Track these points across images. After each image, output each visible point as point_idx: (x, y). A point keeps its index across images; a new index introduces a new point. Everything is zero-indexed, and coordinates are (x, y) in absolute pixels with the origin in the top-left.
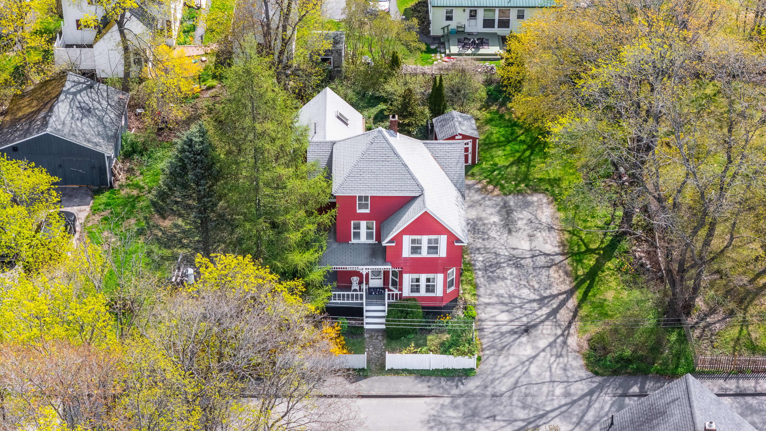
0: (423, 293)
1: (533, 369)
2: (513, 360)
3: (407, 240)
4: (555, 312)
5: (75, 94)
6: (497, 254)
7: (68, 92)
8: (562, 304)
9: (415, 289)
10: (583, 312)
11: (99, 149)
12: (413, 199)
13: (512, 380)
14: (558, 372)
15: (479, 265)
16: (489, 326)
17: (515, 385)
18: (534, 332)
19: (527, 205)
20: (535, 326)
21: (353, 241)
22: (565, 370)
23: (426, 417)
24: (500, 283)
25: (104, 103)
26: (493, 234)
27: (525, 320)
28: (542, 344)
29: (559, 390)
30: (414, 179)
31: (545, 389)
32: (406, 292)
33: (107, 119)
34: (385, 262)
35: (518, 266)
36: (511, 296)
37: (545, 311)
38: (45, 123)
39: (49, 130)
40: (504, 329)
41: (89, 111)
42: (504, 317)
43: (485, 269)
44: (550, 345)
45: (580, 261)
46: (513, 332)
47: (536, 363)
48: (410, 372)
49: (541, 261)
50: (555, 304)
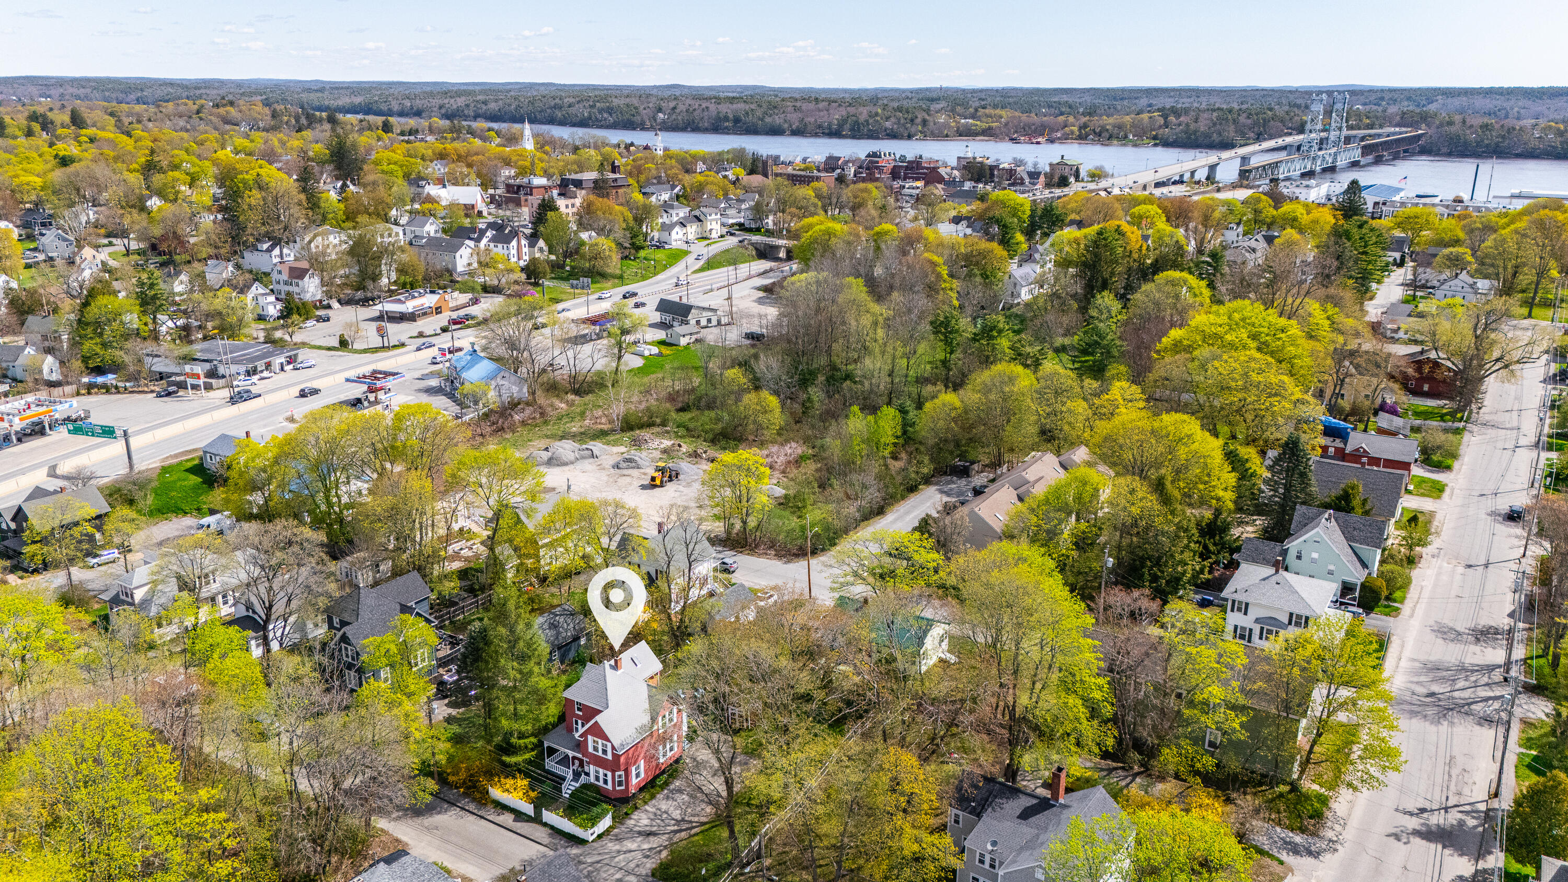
0: (601, 784)
2: (617, 847)
3: (589, 739)
4: (680, 831)
6: (690, 785)
8: (690, 828)
9: (597, 778)
10: (694, 838)
12: (598, 713)
13: (600, 858)
14: (632, 865)
15: (672, 787)
16: (633, 823)
17: (598, 862)
18: (650, 838)
20: (656, 834)
21: (575, 734)
22: (638, 866)
23: (527, 858)
24: (669, 802)
27: (654, 829)
28: (647, 846)
29: (618, 875)
30: (606, 699)
31: (611, 871)
32: (592, 779)
34: (580, 751)
35: (693, 796)
36: (666, 812)
37: (676, 828)
40: (637, 828)
42: (646, 822)
43: (672, 791)
44: (650, 848)
46: (639, 832)
47: (628, 855)
48: (552, 828)
50: (685, 826)
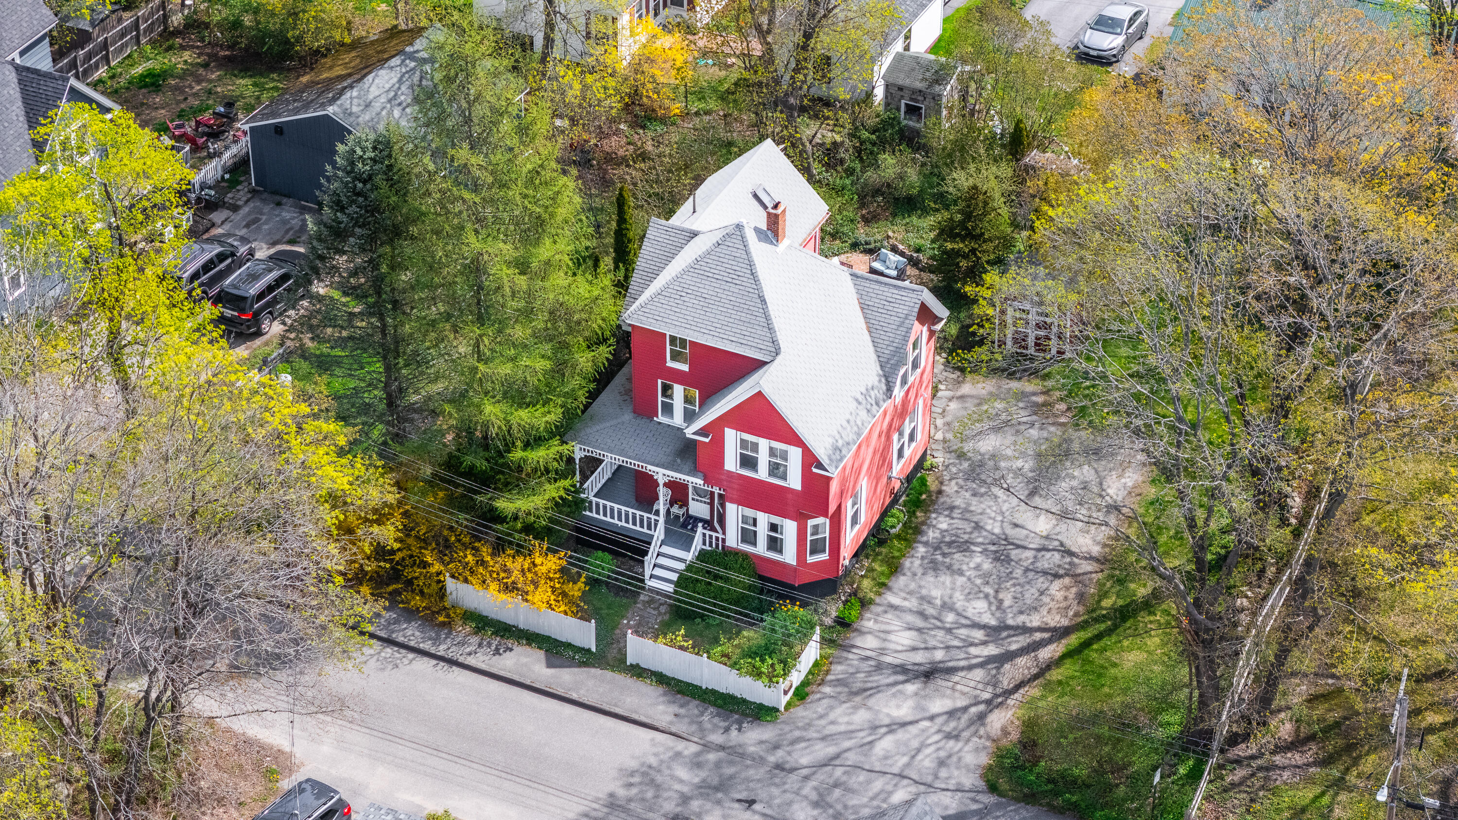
0: (761, 549)
1: (886, 744)
2: (861, 717)
3: (731, 437)
4: (1009, 656)
5: (422, 62)
6: (978, 527)
8: (1032, 648)
9: (749, 537)
10: (1055, 675)
12: (763, 365)
13: (831, 750)
14: (926, 761)
15: (931, 535)
16: (866, 644)
17: (830, 761)
18: (939, 682)
19: (1100, 456)
20: (950, 672)
21: (661, 418)
22: (942, 763)
23: (633, 764)
24: (945, 578)
27: (939, 655)
28: (938, 705)
29: (903, 795)
30: (771, 329)
31: (878, 784)
32: (732, 539)
34: (695, 469)
35: (1001, 558)
36: (947, 606)
37: (992, 650)
39: (331, 110)
40: (890, 659)
42: (904, 638)
43: (937, 547)
44: (951, 714)
45: (1120, 583)
46: (901, 669)
47: (901, 735)
48: (661, 679)
49: (1050, 561)
50: (1017, 643)
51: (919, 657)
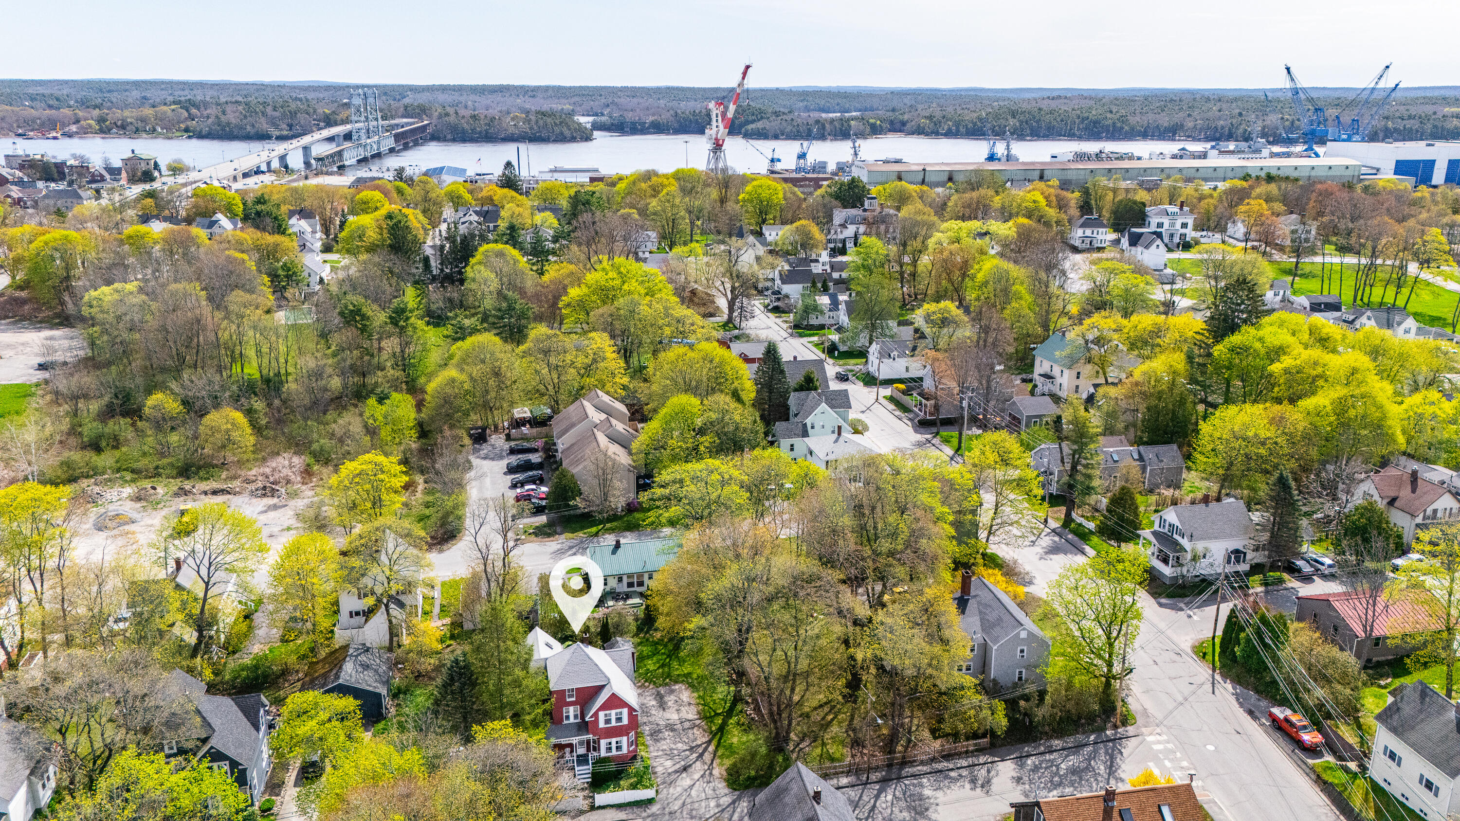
0: (614, 752)
2: (679, 789)
3: (601, 715)
5: (356, 656)
6: (658, 725)
7: (351, 655)
8: (705, 749)
9: (609, 749)
10: (719, 753)
11: (377, 691)
12: (603, 687)
13: (681, 802)
14: (710, 792)
15: (647, 733)
16: (659, 769)
17: (684, 804)
18: (690, 770)
19: (672, 692)
20: (690, 766)
21: (565, 722)
22: (714, 790)
24: (663, 742)
25: (378, 661)
26: (653, 712)
27: (683, 763)
28: (696, 776)
29: (713, 804)
30: (603, 673)
31: (703, 804)
32: (603, 753)
33: (381, 670)
34: (588, 733)
35: (673, 730)
36: (671, 749)
37: (695, 755)
38: (337, 677)
39: (341, 681)
40: (670, 771)
41: (368, 666)
42: (669, 763)
43: (651, 735)
44: (702, 776)
45: (712, 722)
46: (676, 772)
47: (695, 788)
48: (612, 806)
49: (687, 725)
50: (700, 750)
51: (678, 766)
